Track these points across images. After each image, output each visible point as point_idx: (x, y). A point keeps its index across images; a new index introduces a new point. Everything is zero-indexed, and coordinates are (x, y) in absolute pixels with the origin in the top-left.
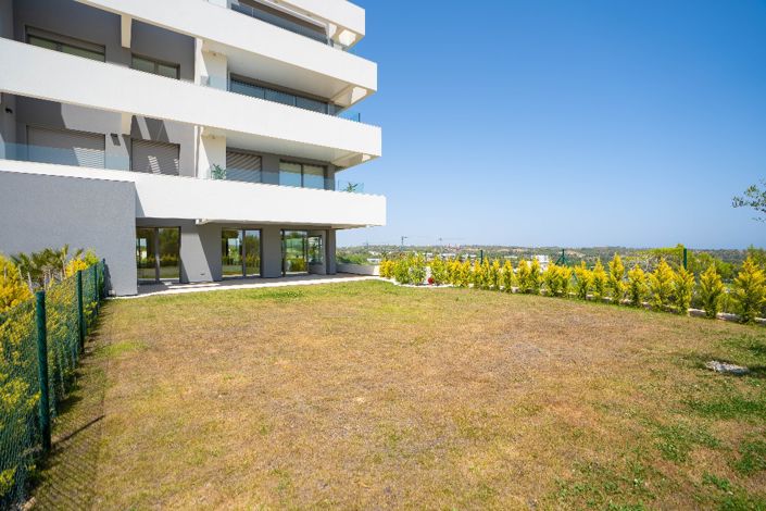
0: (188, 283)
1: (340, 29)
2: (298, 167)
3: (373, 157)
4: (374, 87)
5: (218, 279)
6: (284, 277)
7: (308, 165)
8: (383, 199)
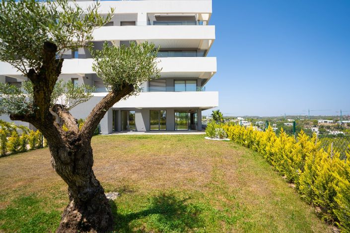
0: (137, 131)
1: (200, 14)
2: (184, 82)
3: (214, 73)
4: (214, 38)
5: (148, 130)
6: (174, 131)
7: (187, 80)
8: (217, 92)
